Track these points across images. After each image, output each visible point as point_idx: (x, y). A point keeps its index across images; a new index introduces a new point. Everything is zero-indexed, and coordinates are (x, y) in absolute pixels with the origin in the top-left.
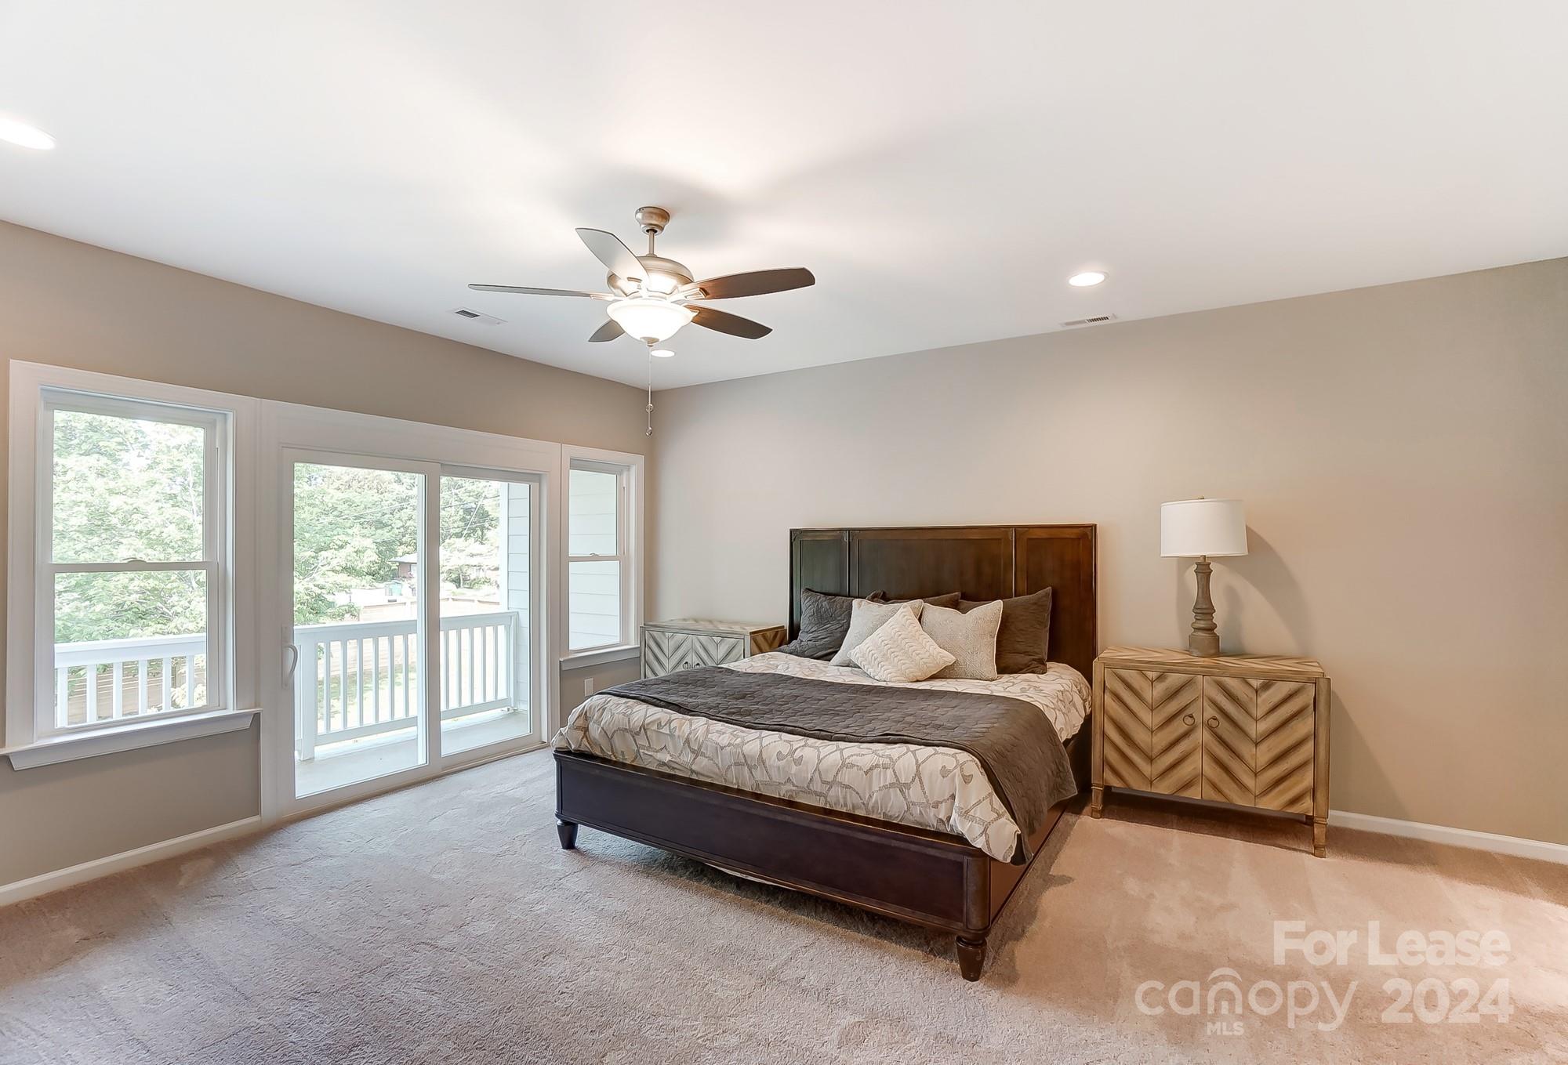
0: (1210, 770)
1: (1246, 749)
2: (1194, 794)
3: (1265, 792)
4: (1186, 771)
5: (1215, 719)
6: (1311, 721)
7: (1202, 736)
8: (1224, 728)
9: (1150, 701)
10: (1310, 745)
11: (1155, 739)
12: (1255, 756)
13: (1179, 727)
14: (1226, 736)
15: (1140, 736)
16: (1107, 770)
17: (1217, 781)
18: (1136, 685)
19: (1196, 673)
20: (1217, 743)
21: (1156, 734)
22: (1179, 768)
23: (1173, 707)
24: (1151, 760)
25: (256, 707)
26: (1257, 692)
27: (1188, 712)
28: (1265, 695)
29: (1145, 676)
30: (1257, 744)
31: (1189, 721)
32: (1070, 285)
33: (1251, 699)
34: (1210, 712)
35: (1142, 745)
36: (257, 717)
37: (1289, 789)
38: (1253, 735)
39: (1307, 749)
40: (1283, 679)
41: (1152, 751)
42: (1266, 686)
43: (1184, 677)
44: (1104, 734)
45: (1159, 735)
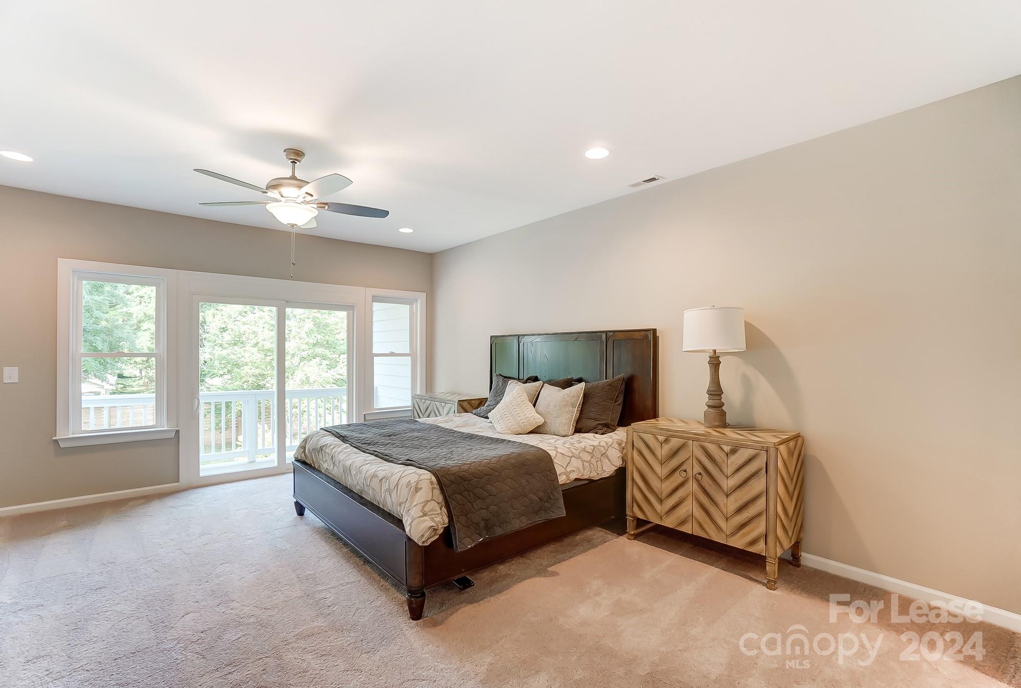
0: (698, 513)
1: (720, 498)
2: (687, 529)
3: (733, 534)
4: (682, 511)
5: (700, 474)
6: (764, 480)
7: (692, 486)
8: (706, 481)
9: (660, 457)
10: (763, 499)
11: (664, 486)
12: (726, 505)
13: (677, 478)
14: (707, 488)
15: (655, 483)
16: (635, 505)
17: (701, 520)
18: (652, 446)
19: (688, 439)
20: (702, 492)
21: (664, 483)
22: (678, 509)
23: (674, 463)
24: (661, 501)
25: (177, 427)
26: (727, 455)
27: (683, 468)
28: (733, 458)
29: (657, 439)
30: (727, 496)
31: (684, 474)
32: (587, 158)
33: (724, 460)
34: (697, 469)
35: (656, 489)
36: (177, 432)
37: (749, 533)
38: (725, 489)
39: (761, 504)
40: (747, 447)
41: (661, 495)
42: (734, 451)
43: (681, 441)
44: (633, 479)
45: (666, 483)
